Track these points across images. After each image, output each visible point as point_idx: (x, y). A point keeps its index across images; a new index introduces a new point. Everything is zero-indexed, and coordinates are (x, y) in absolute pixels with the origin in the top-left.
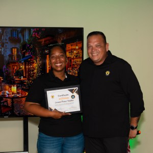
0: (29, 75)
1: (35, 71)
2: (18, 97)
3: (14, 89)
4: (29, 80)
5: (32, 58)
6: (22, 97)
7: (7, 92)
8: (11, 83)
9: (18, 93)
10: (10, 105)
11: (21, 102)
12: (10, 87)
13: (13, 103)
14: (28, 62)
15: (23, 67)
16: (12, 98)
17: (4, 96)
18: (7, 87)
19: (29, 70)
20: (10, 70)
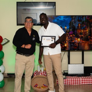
0: (85, 34)
1: (87, 33)
2: (80, 43)
3: (79, 39)
4: (85, 36)
5: (86, 27)
6: (82, 43)
7: (76, 41)
8: (78, 37)
9: (81, 41)
10: (77, 46)
11: (81, 45)
12: (78, 39)
13: (78, 45)
14: (84, 29)
15: (82, 31)
16: (78, 43)
17: (75, 42)
18: (76, 39)
19: (85, 32)
20: (78, 32)
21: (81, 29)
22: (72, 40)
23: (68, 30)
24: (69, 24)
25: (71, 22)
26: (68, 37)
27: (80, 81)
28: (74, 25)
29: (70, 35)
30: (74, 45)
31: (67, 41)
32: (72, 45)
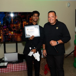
1: (19, 27)
2: (14, 35)
3: (12, 33)
4: (17, 29)
5: (18, 22)
6: (15, 35)
7: (10, 34)
10: (11, 38)
11: (15, 37)
12: (11, 32)
15: (15, 25)
16: (12, 36)
17: (9, 35)
18: (10, 32)
19: (17, 26)
20: (11, 26)
21: (14, 24)
22: (6, 34)
23: (2, 24)
24: (3, 19)
25: (4, 18)
26: (2, 31)
27: (13, 69)
28: (7, 20)
29: (4, 29)
30: (8, 37)
31: (1, 34)
32: (6, 38)
